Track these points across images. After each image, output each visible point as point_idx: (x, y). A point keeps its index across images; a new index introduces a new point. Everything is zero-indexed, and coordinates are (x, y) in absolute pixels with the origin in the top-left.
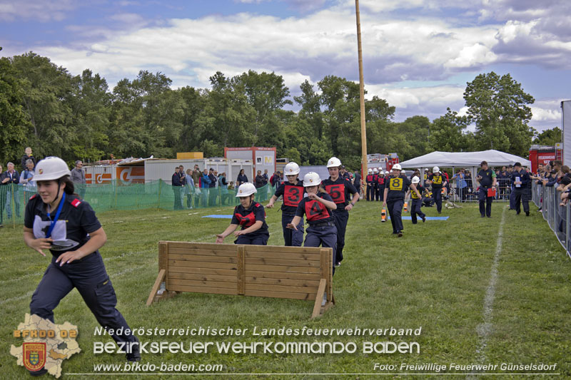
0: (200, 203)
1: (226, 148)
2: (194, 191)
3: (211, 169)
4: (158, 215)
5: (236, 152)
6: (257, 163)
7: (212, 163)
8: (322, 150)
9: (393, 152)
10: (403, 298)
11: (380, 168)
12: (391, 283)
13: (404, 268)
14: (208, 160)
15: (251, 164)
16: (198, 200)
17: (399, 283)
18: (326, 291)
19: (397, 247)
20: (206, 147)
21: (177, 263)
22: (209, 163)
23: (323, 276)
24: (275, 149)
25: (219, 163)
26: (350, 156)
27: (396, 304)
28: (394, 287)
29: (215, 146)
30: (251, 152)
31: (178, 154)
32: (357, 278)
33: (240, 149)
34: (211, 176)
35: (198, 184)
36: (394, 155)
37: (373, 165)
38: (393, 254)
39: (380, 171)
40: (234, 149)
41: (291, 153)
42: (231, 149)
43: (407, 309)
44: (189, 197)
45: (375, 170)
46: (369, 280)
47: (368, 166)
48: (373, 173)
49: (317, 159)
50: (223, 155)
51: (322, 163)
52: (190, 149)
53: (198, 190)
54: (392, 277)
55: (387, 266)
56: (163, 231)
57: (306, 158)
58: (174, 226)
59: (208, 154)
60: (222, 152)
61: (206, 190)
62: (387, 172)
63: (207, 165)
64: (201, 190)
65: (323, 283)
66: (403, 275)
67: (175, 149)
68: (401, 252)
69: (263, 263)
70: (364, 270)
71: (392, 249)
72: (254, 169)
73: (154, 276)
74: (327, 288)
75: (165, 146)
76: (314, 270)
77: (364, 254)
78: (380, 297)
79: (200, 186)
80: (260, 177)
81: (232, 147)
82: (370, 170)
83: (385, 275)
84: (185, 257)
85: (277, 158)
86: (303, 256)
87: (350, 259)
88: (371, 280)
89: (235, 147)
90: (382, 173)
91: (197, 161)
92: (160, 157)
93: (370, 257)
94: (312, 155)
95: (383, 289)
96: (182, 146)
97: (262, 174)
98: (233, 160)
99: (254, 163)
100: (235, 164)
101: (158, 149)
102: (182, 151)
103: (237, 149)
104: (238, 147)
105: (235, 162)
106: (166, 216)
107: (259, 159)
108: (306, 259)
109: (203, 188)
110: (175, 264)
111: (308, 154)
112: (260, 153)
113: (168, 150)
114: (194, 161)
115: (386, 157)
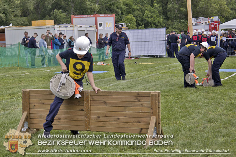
0: (52, 62)
1: (73, 16)
2: (47, 52)
3: (61, 34)
4: (18, 72)
5: (81, 19)
6: (99, 28)
7: (61, 29)
8: (154, 16)
9: (215, 16)
10: (219, 132)
11: (203, 30)
12: (210, 121)
13: (221, 109)
14: (58, 26)
15: (94, 28)
16: (51, 58)
17: (216, 120)
18: (156, 126)
19: (216, 93)
20: (56, 15)
21: (37, 106)
22: (58, 29)
23: (153, 114)
24: (114, 15)
25: (68, 29)
26: (179, 20)
27: (213, 136)
28: (212, 124)
29: (63, 15)
30: (94, 18)
31: (33, 22)
32: (182, 117)
33: (84, 16)
34: (60, 40)
35: (50, 47)
36: (216, 19)
37: (197, 27)
38: (213, 99)
39: (203, 32)
40: (79, 16)
41: (128, 19)
42: (77, 16)
43: (221, 139)
44: (43, 57)
45: (199, 31)
46: (192, 119)
47: (193, 28)
48: (197, 34)
49: (150, 23)
50: (71, 22)
51: (154, 26)
52: (43, 18)
53: (50, 52)
54: (211, 116)
55: (207, 108)
56: (23, 84)
57: (140, 23)
58: (31, 81)
59: (57, 22)
60: (69, 19)
61: (56, 51)
62: (210, 33)
63: (57, 30)
64: (53, 51)
65: (153, 120)
66: (220, 115)
67: (29, 18)
68: (219, 97)
69: (105, 105)
70: (188, 111)
71: (212, 95)
72: (97, 33)
73: (18, 118)
74: (157, 124)
75: (21, 16)
76: (146, 110)
77: (189, 99)
78: (201, 131)
79: (52, 48)
80: (102, 39)
81: (78, 15)
82: (195, 31)
83: (205, 115)
84: (43, 101)
85: (116, 23)
86: (137, 99)
87: (177, 103)
88: (193, 118)
89: (80, 15)
90: (205, 33)
91: (49, 28)
92: (18, 24)
93: (193, 101)
94: (146, 20)
95: (203, 126)
96: (35, 16)
97: (103, 37)
98: (79, 26)
99: (97, 28)
100: (81, 29)
101: (16, 18)
102: (36, 19)
103: (81, 16)
104: (83, 14)
105: (81, 27)
106: (24, 73)
107: (101, 25)
108: (139, 101)
109: (55, 49)
110: (35, 107)
111: (142, 20)
112: (101, 19)
113: (24, 19)
114: (47, 28)
115: (208, 20)
